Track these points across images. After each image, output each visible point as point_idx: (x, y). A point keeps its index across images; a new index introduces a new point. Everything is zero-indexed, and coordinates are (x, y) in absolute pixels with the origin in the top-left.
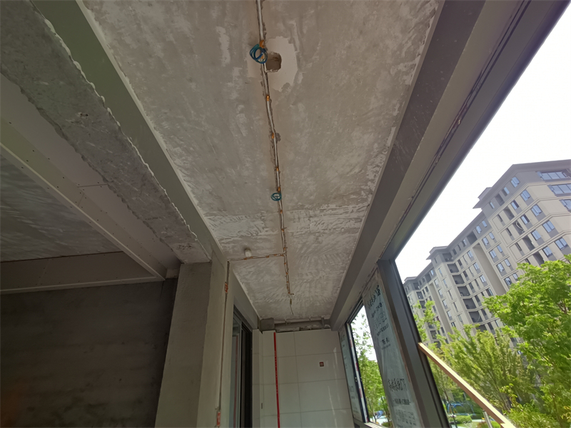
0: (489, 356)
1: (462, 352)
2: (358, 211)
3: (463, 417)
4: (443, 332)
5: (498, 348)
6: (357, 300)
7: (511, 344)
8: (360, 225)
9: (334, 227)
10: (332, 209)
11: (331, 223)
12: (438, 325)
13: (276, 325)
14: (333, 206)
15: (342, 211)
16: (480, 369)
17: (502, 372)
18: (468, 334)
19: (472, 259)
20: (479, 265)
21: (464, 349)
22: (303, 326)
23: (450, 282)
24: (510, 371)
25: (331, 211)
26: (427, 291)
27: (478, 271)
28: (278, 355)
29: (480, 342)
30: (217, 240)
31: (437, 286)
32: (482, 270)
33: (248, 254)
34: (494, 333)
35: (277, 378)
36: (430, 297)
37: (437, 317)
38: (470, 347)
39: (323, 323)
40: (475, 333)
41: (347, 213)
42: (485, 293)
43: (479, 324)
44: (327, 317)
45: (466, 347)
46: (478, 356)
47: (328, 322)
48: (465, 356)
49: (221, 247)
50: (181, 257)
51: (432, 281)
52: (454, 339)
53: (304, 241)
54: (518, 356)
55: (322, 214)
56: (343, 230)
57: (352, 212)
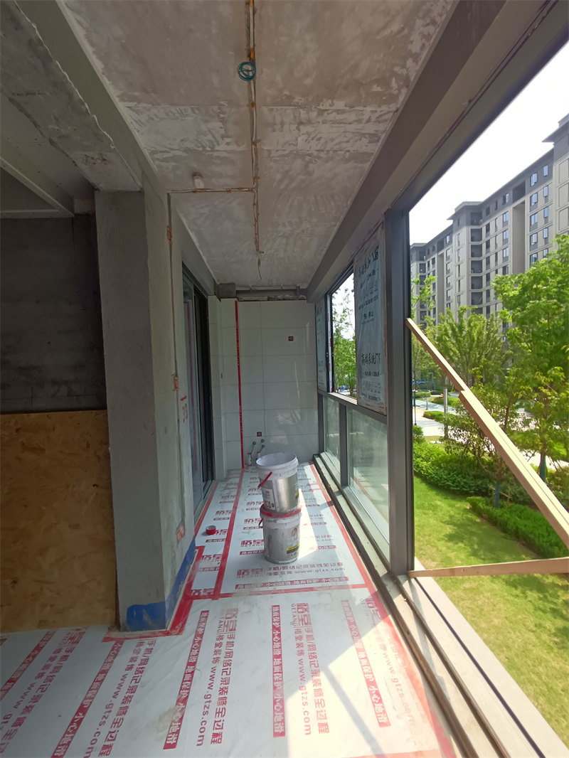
0: (473, 340)
1: (447, 335)
2: (378, 121)
3: (423, 392)
4: (434, 313)
5: (485, 332)
6: (346, 266)
7: (501, 330)
8: (375, 148)
9: (335, 148)
10: (339, 112)
11: (332, 140)
12: (432, 305)
13: (238, 292)
14: (340, 105)
15: (352, 117)
16: (458, 352)
17: (478, 356)
18: (460, 316)
19: (505, 223)
20: (509, 234)
21: (450, 332)
22: (272, 295)
23: (464, 254)
24: (486, 355)
25: (335, 114)
26: (433, 263)
27: (505, 241)
28: (240, 327)
29: (469, 325)
30: (146, 153)
31: (448, 258)
32: (511, 241)
33: (199, 183)
34: (488, 317)
35: (238, 351)
36: (434, 272)
37: (434, 297)
38: (457, 330)
39: (297, 293)
40: (468, 316)
41: (359, 121)
42: (500, 271)
43: (476, 307)
44: (304, 286)
45: (453, 330)
46: (461, 339)
47: (305, 292)
48: (448, 339)
49: (154, 165)
50: (93, 179)
51: (444, 251)
52: (444, 321)
53: (286, 168)
54: (502, 341)
55: (321, 119)
56: (348, 154)
57: (369, 121)
